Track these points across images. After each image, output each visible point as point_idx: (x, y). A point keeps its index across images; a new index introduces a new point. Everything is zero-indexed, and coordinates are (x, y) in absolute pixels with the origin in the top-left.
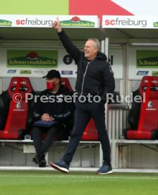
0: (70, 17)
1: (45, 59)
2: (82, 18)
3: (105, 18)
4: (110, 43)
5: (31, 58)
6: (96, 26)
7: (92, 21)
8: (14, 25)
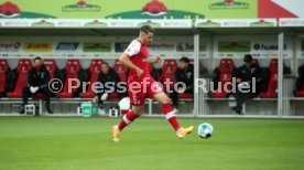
0: (258, 20)
1: (242, 47)
2: (266, 20)
3: (281, 20)
4: (285, 36)
5: (234, 46)
6: (275, 25)
7: (272, 22)
8: (222, 26)
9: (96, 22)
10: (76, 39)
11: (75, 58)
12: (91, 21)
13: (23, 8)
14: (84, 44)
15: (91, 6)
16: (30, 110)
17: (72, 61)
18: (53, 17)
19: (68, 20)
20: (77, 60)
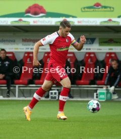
9: (110, 20)
10: (93, 35)
11: (91, 51)
12: (106, 19)
13: (48, 9)
14: (100, 39)
15: (105, 7)
16: (53, 95)
17: (90, 53)
18: (73, 17)
19: (86, 19)
20: (94, 53)
